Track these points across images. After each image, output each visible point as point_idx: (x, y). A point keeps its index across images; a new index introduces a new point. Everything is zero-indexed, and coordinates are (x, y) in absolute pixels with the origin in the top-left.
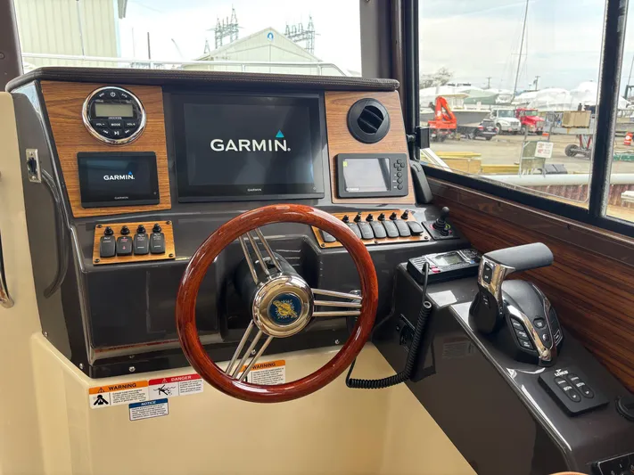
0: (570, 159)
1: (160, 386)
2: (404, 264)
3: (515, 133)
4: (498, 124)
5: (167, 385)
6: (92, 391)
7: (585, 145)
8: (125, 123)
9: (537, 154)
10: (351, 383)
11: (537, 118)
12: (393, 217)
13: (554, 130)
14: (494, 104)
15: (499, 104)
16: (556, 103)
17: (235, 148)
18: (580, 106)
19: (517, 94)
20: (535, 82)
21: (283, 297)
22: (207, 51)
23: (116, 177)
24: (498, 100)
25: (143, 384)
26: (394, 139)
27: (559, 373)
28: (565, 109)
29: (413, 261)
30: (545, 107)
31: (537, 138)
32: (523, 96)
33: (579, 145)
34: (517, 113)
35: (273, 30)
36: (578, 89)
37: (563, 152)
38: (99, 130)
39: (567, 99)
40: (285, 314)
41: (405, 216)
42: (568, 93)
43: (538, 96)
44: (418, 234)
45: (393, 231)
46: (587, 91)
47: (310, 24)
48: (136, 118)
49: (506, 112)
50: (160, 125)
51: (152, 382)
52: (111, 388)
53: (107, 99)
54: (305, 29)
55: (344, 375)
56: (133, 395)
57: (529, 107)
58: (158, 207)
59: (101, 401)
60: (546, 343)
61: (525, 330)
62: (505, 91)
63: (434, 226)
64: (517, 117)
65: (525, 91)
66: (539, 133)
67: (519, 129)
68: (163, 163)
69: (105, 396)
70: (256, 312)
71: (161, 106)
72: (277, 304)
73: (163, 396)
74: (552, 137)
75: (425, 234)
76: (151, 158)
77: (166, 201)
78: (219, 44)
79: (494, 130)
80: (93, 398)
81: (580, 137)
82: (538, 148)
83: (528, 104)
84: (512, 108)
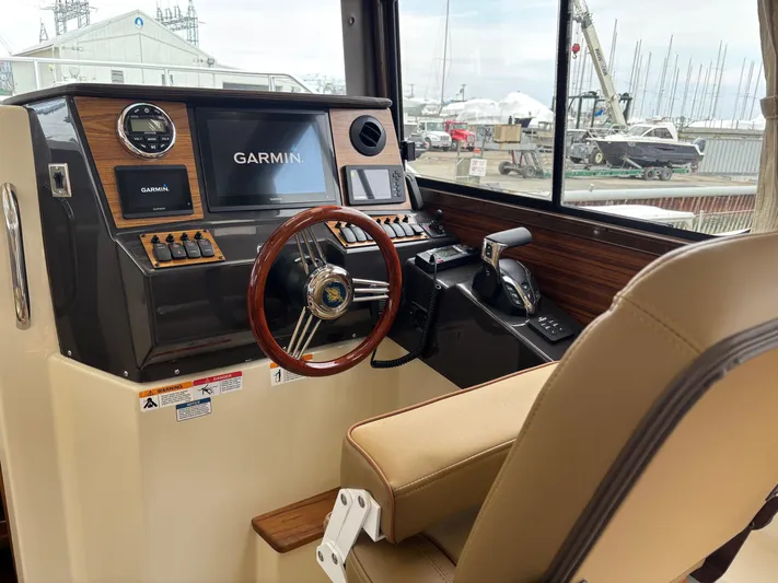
0: (504, 177)
1: (204, 386)
2: (412, 260)
3: (445, 149)
4: (427, 139)
5: (210, 385)
6: (141, 395)
7: (518, 162)
8: (159, 138)
9: (471, 172)
10: (375, 364)
11: (467, 132)
12: (397, 221)
13: (487, 146)
14: (421, 115)
15: (426, 116)
16: (485, 115)
17: (255, 160)
18: (510, 119)
19: (444, 104)
20: (462, 91)
21: (332, 285)
22: (44, 37)
23: (153, 189)
24: (425, 111)
25: (188, 385)
26: (390, 152)
27: (541, 319)
28: (495, 122)
29: (420, 255)
30: (474, 119)
31: (470, 154)
32: (451, 107)
33: (511, 162)
34: (447, 127)
35: (143, 14)
36: (507, 100)
37: (496, 170)
38: (137, 144)
39: (496, 111)
40: (335, 298)
41: (406, 220)
42: (497, 104)
43: (466, 107)
44: (418, 234)
45: (401, 233)
46: (516, 103)
47: (190, 9)
48: (168, 131)
49: (435, 124)
50: (188, 139)
51: (197, 383)
52: (160, 391)
53: (142, 115)
54: (184, 15)
55: (370, 357)
56: (178, 397)
57: (458, 120)
58: (193, 217)
59: (150, 404)
60: (531, 300)
61: (516, 292)
62: (431, 101)
63: (430, 227)
64: (447, 131)
65: (453, 101)
66: (471, 149)
67: (450, 145)
68: (193, 174)
69: (155, 398)
70: (310, 300)
71: (186, 121)
72: (328, 290)
73: (206, 395)
74: (485, 153)
75: (424, 234)
76: (183, 172)
77: (198, 212)
78: (61, 28)
79: (422, 146)
80: (144, 401)
81: (512, 152)
82: (471, 165)
83: (456, 115)
84: (441, 121)
